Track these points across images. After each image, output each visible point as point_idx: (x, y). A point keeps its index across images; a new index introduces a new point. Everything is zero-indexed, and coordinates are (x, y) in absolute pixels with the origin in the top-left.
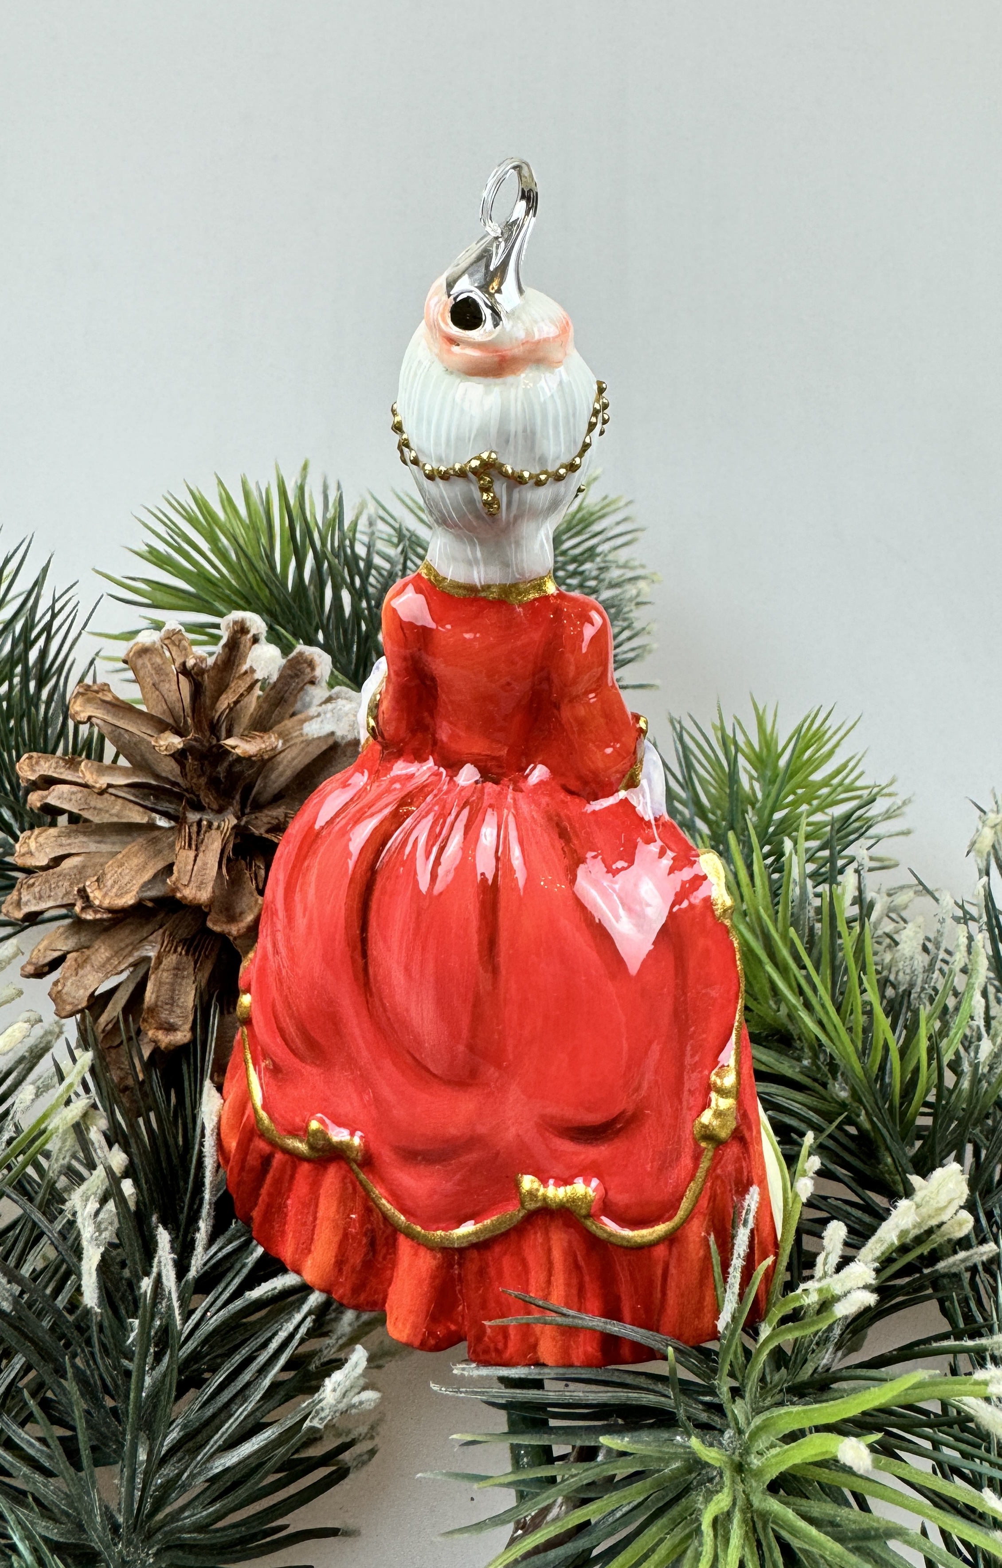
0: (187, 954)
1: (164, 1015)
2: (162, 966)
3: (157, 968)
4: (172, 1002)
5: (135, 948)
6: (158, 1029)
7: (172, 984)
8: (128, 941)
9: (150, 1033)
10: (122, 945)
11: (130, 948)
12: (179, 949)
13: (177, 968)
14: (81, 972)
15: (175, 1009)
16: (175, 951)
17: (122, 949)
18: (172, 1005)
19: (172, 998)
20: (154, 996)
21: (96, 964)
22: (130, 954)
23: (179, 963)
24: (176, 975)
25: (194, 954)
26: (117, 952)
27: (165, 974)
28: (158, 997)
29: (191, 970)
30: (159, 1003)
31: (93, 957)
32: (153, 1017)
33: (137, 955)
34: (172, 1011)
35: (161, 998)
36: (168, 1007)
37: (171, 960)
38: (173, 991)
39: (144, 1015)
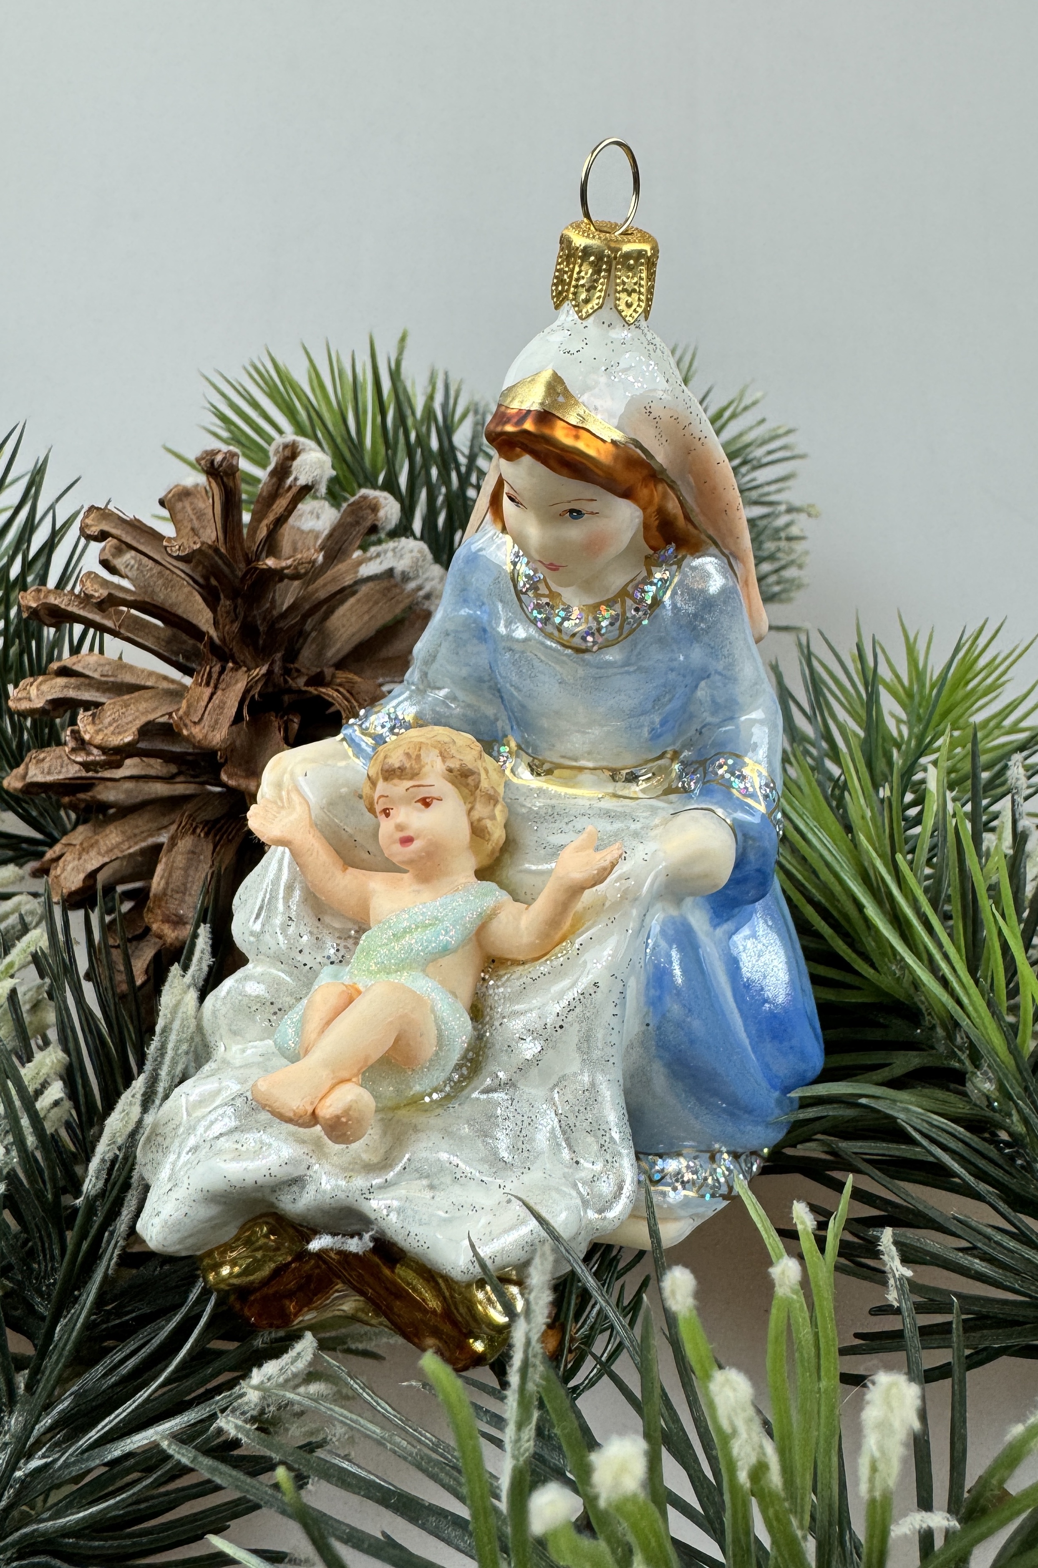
0: (207, 835)
1: (172, 906)
2: (176, 849)
3: (170, 850)
4: (183, 890)
5: (151, 835)
6: (163, 922)
7: (186, 869)
8: (145, 828)
9: (155, 927)
10: (137, 831)
11: (145, 834)
12: (198, 831)
13: (193, 852)
14: (85, 856)
15: (187, 898)
16: (194, 832)
17: (135, 835)
18: (184, 894)
19: (184, 884)
20: (163, 882)
21: (103, 849)
22: (144, 839)
23: (196, 846)
24: (189, 860)
25: (215, 836)
26: (129, 839)
27: (179, 858)
28: (167, 883)
29: (209, 853)
30: (169, 892)
31: (101, 842)
32: (159, 907)
33: (151, 841)
34: (183, 901)
35: (171, 886)
36: (177, 896)
37: (185, 843)
38: (186, 875)
39: (150, 903)
